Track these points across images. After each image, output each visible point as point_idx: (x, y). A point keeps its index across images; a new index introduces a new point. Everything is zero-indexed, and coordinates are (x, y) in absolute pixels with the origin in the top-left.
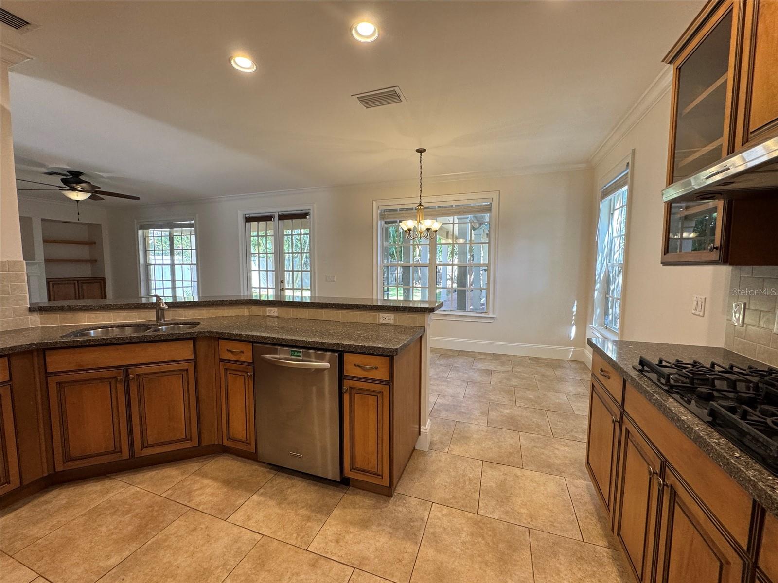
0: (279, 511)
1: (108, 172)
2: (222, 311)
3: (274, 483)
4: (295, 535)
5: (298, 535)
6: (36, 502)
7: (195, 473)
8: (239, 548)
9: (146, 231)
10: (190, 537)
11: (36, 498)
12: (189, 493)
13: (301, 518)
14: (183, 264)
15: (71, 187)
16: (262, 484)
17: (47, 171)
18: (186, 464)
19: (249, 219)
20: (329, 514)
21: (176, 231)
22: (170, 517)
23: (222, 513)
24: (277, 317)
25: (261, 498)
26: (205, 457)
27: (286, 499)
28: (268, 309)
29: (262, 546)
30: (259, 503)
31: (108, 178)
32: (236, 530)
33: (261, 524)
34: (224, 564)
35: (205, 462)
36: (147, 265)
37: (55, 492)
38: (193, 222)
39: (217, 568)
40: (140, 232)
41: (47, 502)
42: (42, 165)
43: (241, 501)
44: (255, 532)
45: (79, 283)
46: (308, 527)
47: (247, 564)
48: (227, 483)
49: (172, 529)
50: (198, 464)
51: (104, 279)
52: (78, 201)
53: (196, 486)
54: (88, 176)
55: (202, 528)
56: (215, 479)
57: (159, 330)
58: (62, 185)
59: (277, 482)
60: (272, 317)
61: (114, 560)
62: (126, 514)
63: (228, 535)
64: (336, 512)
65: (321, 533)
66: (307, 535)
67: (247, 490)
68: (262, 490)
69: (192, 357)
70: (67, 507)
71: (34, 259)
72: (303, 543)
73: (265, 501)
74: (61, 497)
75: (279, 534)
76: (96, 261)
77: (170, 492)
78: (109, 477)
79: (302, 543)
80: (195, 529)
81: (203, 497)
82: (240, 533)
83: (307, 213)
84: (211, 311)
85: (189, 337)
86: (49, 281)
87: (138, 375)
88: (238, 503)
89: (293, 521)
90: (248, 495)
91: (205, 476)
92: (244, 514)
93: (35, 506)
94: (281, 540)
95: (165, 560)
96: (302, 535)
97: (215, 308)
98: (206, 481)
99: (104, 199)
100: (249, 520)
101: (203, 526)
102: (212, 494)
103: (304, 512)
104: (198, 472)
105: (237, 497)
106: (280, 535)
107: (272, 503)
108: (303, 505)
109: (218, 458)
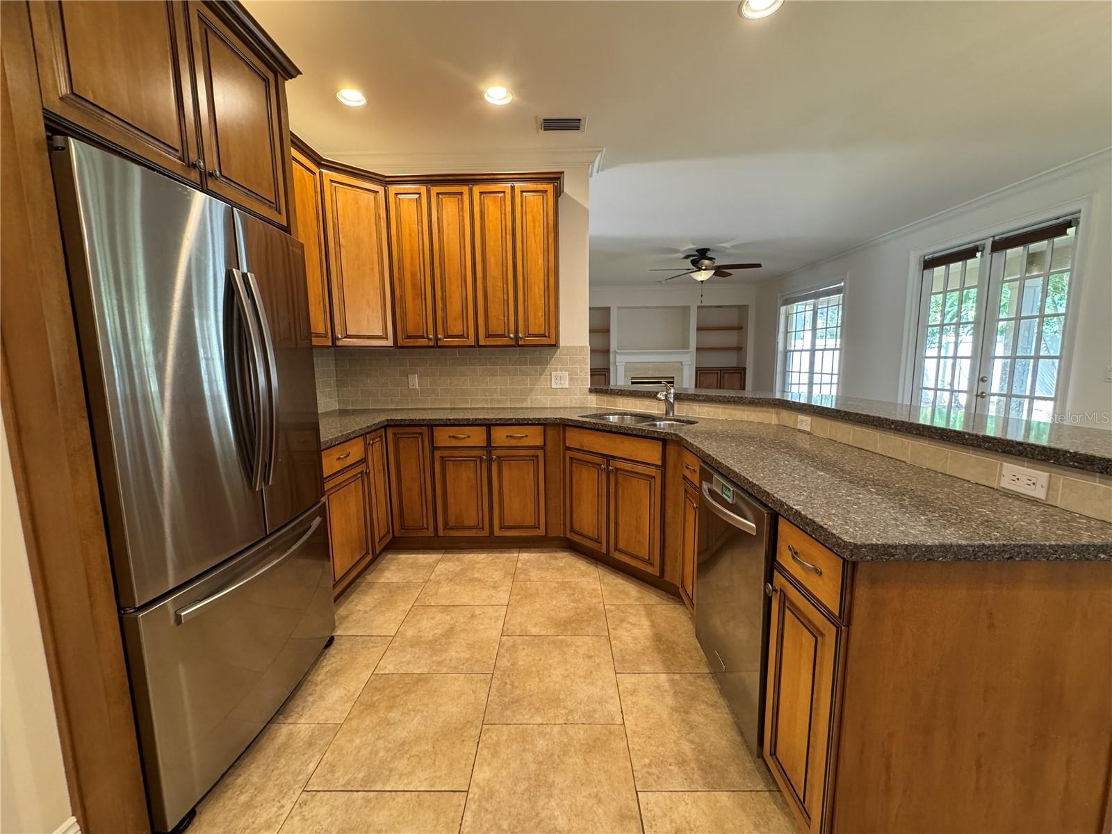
0: (665, 716)
1: (727, 241)
2: (741, 412)
3: (699, 681)
4: (647, 761)
5: (649, 764)
6: (553, 554)
7: (645, 606)
8: (595, 711)
9: (789, 306)
10: (581, 660)
11: (556, 552)
12: (622, 621)
13: (676, 752)
14: (825, 349)
15: (698, 267)
16: (684, 670)
17: (683, 256)
18: (648, 592)
19: (929, 264)
20: (712, 788)
21: (822, 303)
22: (590, 630)
23: (623, 664)
24: (809, 434)
25: (666, 684)
26: (671, 596)
27: (686, 713)
28: (801, 417)
29: (611, 733)
30: (658, 687)
31: (733, 247)
32: (612, 691)
33: (634, 710)
34: (571, 711)
35: (665, 602)
36: (786, 352)
37: (565, 554)
38: (842, 284)
39: (565, 708)
40: (783, 309)
41: (556, 559)
42: (677, 251)
43: (647, 669)
44: (622, 712)
45: (722, 371)
46: (670, 771)
47: (581, 732)
48: (658, 638)
49: (579, 641)
50: (658, 598)
51: (744, 369)
52: (702, 281)
53: (633, 620)
54: (714, 251)
55: (595, 662)
56: (653, 625)
57: (655, 425)
58: (691, 267)
59: (703, 684)
60: (804, 432)
61: (535, 631)
62: (574, 602)
63: (602, 689)
64: (724, 798)
65: (674, 795)
66: (658, 778)
67: (664, 662)
68: (677, 677)
69: (659, 463)
70: (559, 569)
71: (688, 348)
72: (643, 780)
73: (666, 691)
74: (564, 559)
75: (636, 740)
76: (741, 348)
77: (613, 607)
78: (596, 564)
79: (642, 778)
80: (590, 657)
81: (626, 634)
82: (612, 698)
83: (1070, 222)
84: (727, 411)
85: (656, 436)
86: (698, 370)
87: (617, 469)
88: (643, 667)
89: (663, 745)
90: (661, 669)
91: (649, 615)
92: (635, 683)
93: (550, 556)
94: (631, 748)
95: (551, 662)
96: (654, 770)
97: (733, 406)
98: (645, 623)
99: (731, 274)
100: (632, 695)
101: (597, 661)
102: (635, 639)
103: (687, 748)
104: (649, 607)
105: (649, 661)
106: (636, 742)
107: (670, 700)
108: (697, 740)
109: (677, 606)
